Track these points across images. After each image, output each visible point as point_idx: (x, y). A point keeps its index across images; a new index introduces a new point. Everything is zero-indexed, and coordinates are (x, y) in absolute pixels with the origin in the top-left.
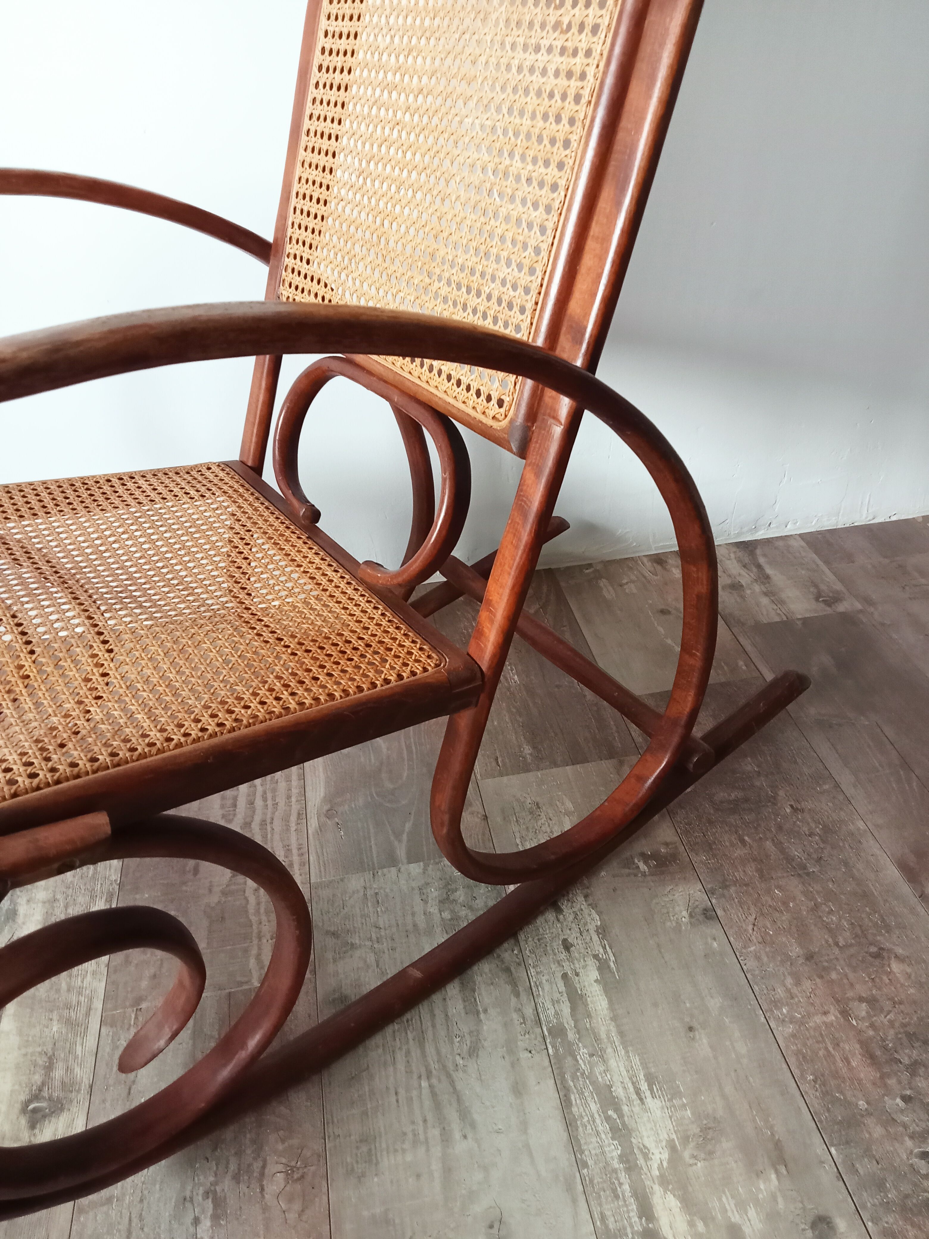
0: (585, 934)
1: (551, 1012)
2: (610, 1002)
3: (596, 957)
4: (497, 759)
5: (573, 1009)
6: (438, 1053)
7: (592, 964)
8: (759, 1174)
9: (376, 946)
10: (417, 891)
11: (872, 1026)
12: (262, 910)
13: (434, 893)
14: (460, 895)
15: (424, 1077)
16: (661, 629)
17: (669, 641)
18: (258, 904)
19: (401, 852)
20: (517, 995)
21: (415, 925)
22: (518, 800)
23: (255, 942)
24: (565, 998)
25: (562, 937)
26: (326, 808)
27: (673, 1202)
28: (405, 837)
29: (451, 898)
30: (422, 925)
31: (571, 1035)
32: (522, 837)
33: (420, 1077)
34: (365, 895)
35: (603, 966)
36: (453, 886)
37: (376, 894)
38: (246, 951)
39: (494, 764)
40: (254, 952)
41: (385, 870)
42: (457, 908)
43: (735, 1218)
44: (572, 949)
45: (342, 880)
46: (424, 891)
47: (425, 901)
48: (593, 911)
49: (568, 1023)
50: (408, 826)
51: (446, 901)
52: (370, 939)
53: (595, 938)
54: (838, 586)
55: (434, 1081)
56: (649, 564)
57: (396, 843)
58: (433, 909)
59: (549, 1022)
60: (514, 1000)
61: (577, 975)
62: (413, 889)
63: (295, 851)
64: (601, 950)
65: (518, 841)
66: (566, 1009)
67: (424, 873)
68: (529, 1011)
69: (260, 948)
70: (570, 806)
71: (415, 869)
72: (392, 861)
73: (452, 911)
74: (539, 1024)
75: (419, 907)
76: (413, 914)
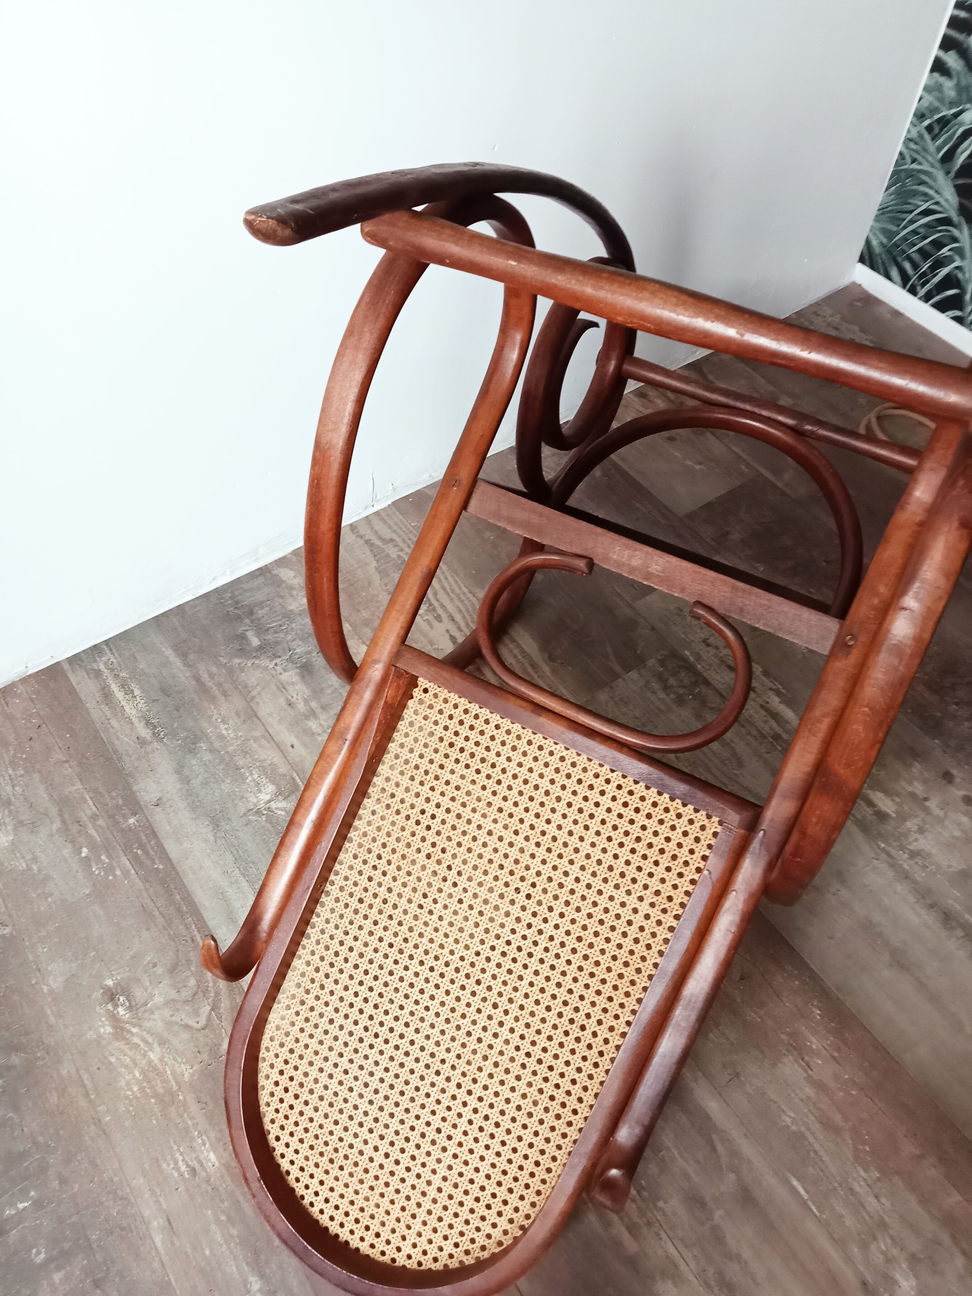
1: (767, 728)
2: (794, 711)
3: (771, 689)
5: (777, 722)
6: (723, 773)
7: (771, 693)
8: (910, 766)
10: (644, 689)
11: (926, 674)
13: (655, 685)
14: (672, 681)
16: (677, 454)
17: (688, 463)
19: (617, 668)
20: (743, 726)
21: (658, 709)
24: (769, 718)
26: (546, 655)
27: (879, 795)
28: (612, 657)
29: (668, 685)
30: (663, 707)
31: (785, 736)
35: (778, 693)
36: (664, 678)
41: (615, 682)
42: (676, 690)
43: (910, 789)
46: (649, 686)
47: (654, 693)
49: (779, 730)
50: (609, 649)
51: (666, 688)
53: (764, 678)
54: (771, 388)
56: (636, 399)
57: (609, 663)
58: (663, 696)
59: (769, 734)
60: (743, 730)
61: (768, 703)
62: (641, 688)
64: (773, 685)
65: (683, 636)
66: (774, 724)
67: (641, 676)
68: (754, 732)
71: (633, 675)
72: (615, 676)
73: (674, 693)
74: (764, 736)
75: (653, 698)
76: (653, 703)
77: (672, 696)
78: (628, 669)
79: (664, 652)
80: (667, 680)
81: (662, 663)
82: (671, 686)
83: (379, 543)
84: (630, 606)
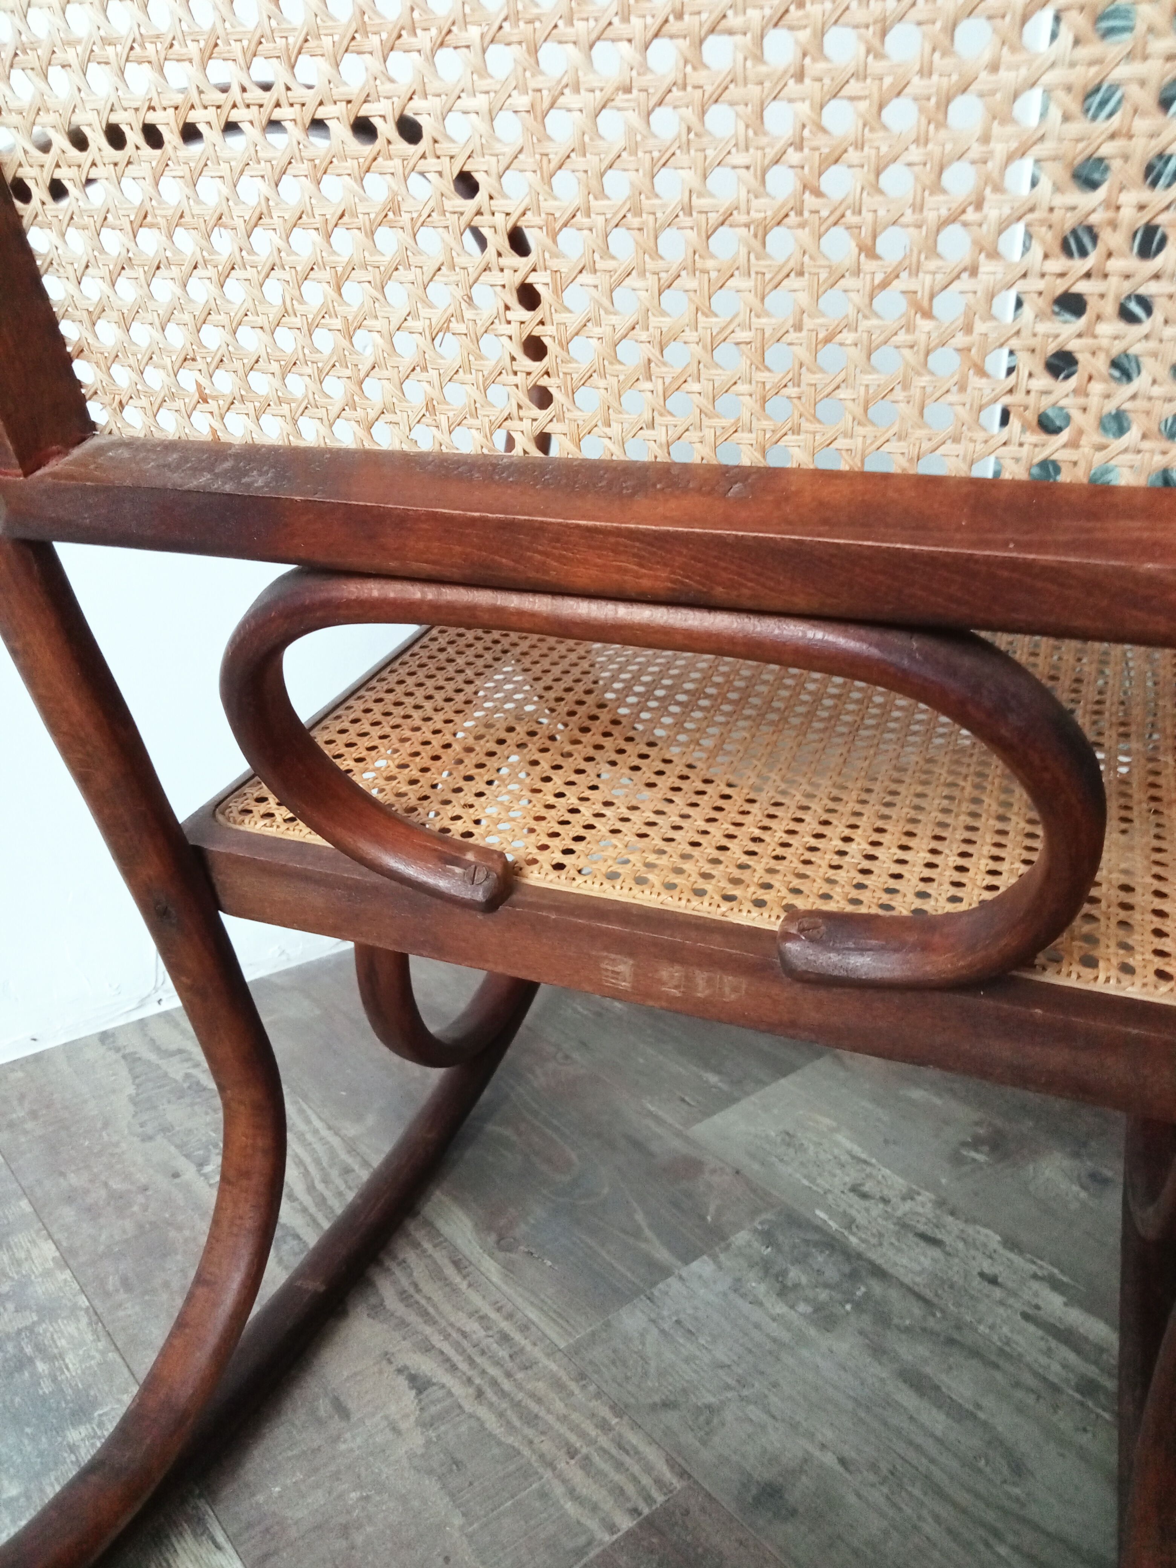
0: (995, 1256)
1: (1056, 1367)
3: (1035, 1277)
4: (683, 1100)
9: (745, 1392)
10: (732, 1296)
12: (517, 1423)
13: (760, 1288)
14: (795, 1274)
15: (992, 1540)
18: (501, 1415)
19: (662, 1254)
21: (774, 1340)
22: (756, 1136)
23: (548, 1474)
24: (1054, 1342)
25: (975, 1273)
26: (492, 1238)
28: (648, 1233)
29: (790, 1284)
30: (785, 1336)
32: (806, 1177)
33: (987, 1545)
34: (663, 1331)
35: (1055, 1284)
36: (776, 1269)
37: (678, 1322)
38: (543, 1495)
39: (685, 1107)
40: (559, 1490)
41: (661, 1286)
42: (810, 1293)
44: (1000, 1280)
45: (607, 1325)
46: (743, 1290)
47: (757, 1303)
48: (978, 1227)
50: (639, 1217)
51: (784, 1291)
52: (728, 1387)
53: (1011, 1256)
55: (1011, 1538)
57: (643, 1246)
58: (780, 1308)
59: (1067, 1381)
61: (1038, 1307)
62: (725, 1294)
63: (493, 1315)
64: (1034, 1267)
65: (806, 1182)
66: (1068, 1355)
67: (720, 1268)
68: (1028, 1379)
69: (564, 1481)
70: (827, 1122)
71: (703, 1266)
72: (659, 1272)
73: (806, 1300)
74: (1055, 1389)
75: (756, 1315)
76: (757, 1326)
77: (802, 1308)
78: (687, 1257)
79: (768, 1216)
80: (784, 1273)
81: (768, 1237)
82: (797, 1286)
83: (153, 1057)
84: (679, 1134)
